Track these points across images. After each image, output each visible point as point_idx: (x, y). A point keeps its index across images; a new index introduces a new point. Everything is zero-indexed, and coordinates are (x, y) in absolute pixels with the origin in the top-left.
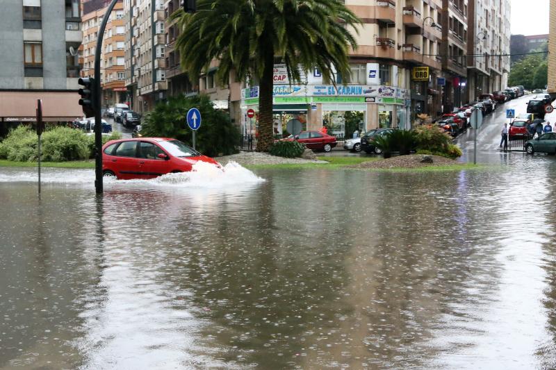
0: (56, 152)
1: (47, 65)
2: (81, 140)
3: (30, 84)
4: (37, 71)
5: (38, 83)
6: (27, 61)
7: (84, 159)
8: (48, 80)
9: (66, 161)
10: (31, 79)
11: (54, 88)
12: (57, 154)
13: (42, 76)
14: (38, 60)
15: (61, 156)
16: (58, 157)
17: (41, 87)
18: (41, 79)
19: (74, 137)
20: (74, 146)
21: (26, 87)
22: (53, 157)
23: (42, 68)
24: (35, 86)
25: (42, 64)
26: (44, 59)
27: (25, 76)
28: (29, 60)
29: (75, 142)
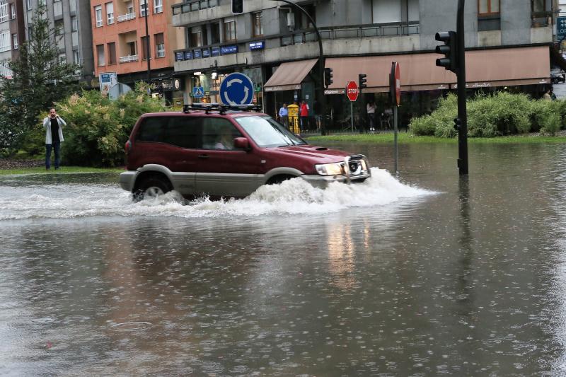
0: (488, 124)
1: (506, 14)
2: (521, 108)
3: (484, 40)
4: (494, 23)
5: (494, 38)
6: (481, 12)
7: (523, 132)
8: (506, 33)
9: (500, 135)
10: (486, 34)
11: (515, 43)
12: (490, 128)
13: (499, 29)
14: (494, 9)
15: (494, 130)
16: (490, 130)
17: (498, 42)
18: (499, 32)
19: (511, 105)
20: (511, 117)
21: (479, 44)
22: (484, 131)
23: (499, 19)
24: (490, 43)
25: (499, 13)
26: (502, 7)
27: (479, 31)
28: (483, 10)
29: (512, 111)
